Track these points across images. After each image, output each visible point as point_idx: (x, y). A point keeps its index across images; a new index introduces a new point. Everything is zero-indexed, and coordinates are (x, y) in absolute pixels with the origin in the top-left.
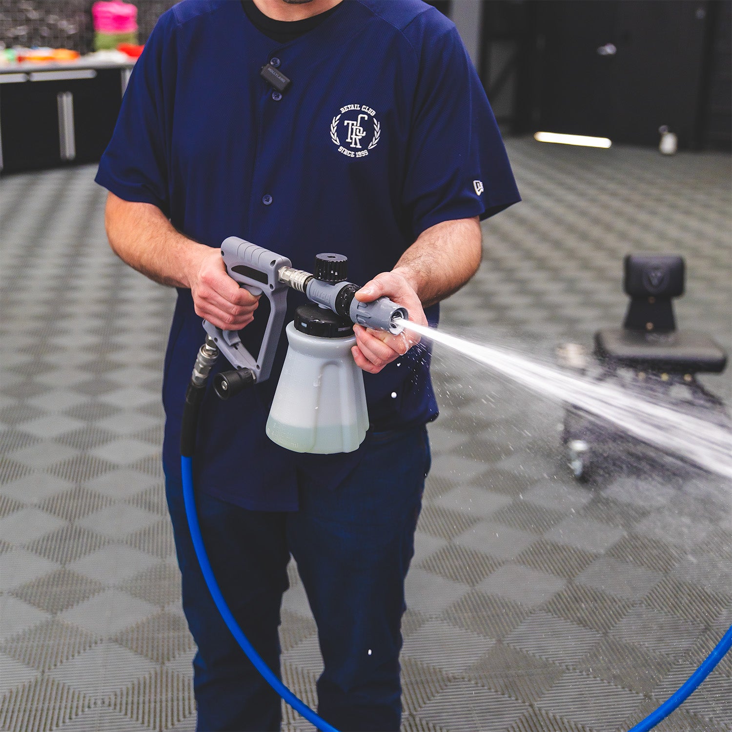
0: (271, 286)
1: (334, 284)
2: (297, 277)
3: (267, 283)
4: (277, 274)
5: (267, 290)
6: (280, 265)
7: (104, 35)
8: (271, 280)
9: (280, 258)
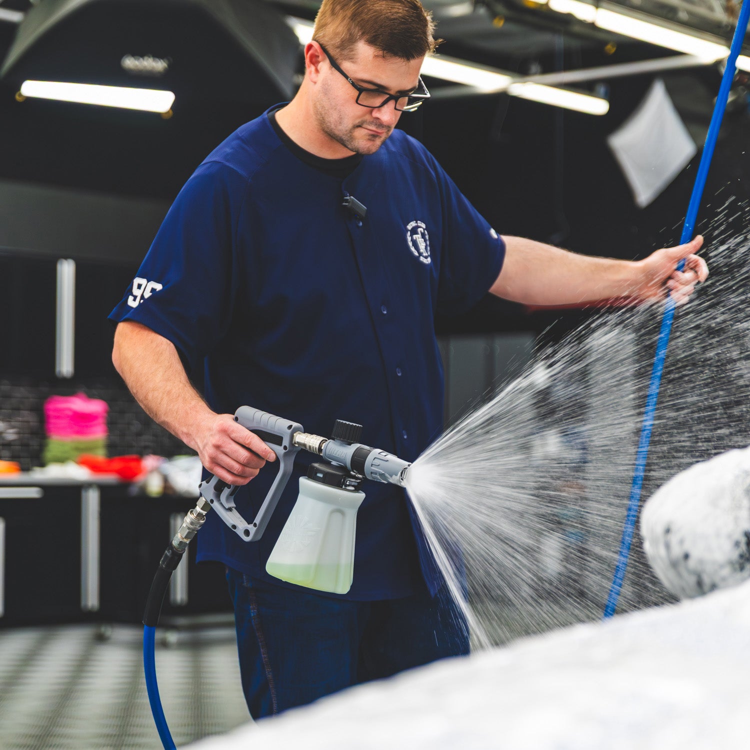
0: (285, 448)
1: (350, 444)
2: (312, 441)
3: (281, 445)
4: (292, 437)
5: (280, 450)
6: (296, 430)
7: (57, 443)
8: (286, 442)
9: (295, 424)
